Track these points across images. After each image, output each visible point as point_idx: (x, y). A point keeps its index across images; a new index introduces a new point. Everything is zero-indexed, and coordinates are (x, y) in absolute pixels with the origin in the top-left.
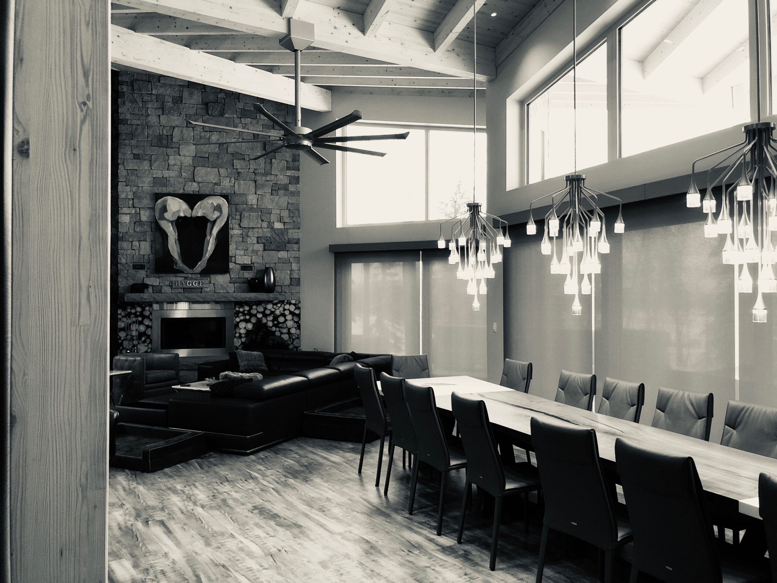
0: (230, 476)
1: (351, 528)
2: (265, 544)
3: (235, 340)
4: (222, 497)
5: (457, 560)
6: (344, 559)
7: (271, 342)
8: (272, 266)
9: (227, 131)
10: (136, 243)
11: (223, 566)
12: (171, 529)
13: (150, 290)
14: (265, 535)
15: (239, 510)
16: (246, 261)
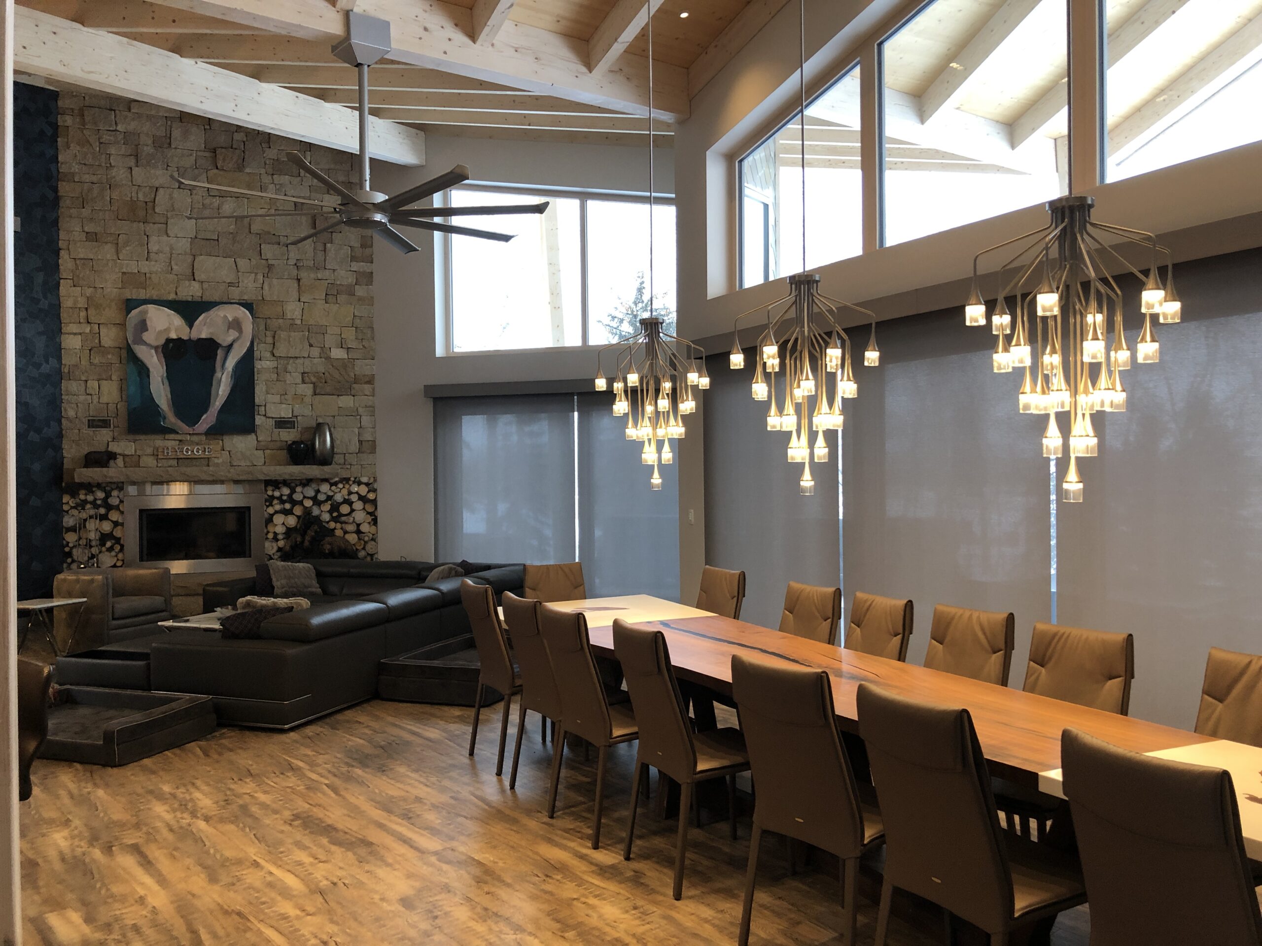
0: (254, 769)
1: (454, 844)
2: (311, 874)
3: (267, 544)
4: (241, 802)
5: (623, 885)
6: (440, 893)
7: (328, 547)
8: (328, 420)
9: (248, 196)
10: (93, 384)
11: (239, 914)
12: (150, 857)
13: (120, 461)
14: (311, 860)
15: (267, 822)
16: (285, 412)
